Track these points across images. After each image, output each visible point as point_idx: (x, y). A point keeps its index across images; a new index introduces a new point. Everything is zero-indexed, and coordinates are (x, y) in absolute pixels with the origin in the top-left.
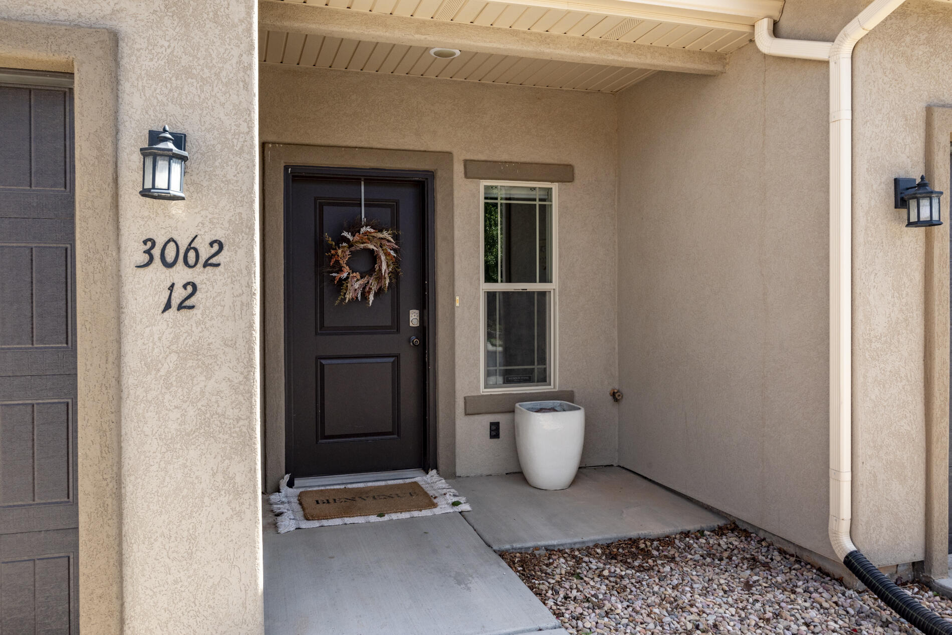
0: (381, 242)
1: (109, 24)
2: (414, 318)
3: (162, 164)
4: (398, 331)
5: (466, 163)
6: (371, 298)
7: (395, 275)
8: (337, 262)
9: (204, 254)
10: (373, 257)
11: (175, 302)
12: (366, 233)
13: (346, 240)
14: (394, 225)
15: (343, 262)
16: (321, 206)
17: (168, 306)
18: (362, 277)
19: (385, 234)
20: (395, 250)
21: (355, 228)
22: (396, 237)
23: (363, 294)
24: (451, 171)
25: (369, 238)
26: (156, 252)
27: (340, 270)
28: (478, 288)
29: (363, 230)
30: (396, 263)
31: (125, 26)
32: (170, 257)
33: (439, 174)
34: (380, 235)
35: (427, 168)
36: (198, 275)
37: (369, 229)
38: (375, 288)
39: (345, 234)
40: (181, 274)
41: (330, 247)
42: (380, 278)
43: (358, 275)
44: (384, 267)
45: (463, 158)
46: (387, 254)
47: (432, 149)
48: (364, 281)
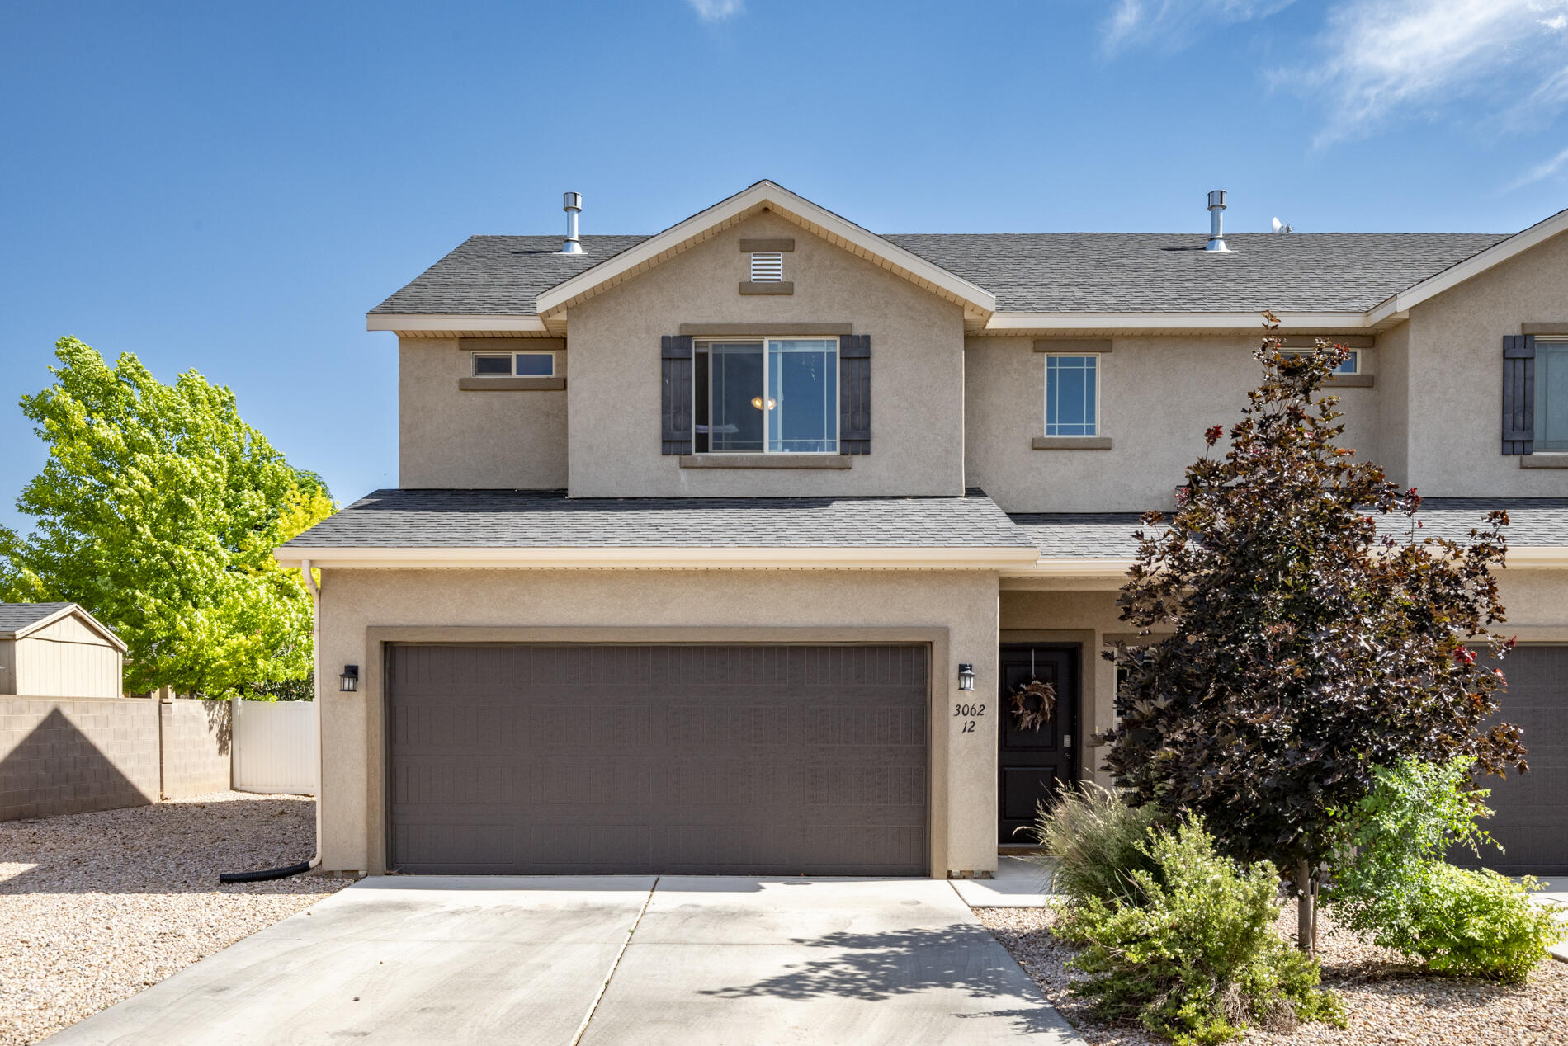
0: (1045, 691)
1: (945, 625)
2: (1067, 741)
3: (967, 679)
4: (1056, 748)
5: (1104, 635)
6: (1038, 727)
7: (1053, 711)
8: (1016, 704)
9: (978, 710)
10: (1039, 701)
11: (967, 729)
12: (1035, 685)
13: (1022, 689)
14: (1054, 679)
15: (1020, 704)
16: (1006, 666)
17: (964, 730)
18: (1032, 713)
19: (1048, 685)
20: (1055, 696)
21: (1028, 681)
22: (1055, 687)
23: (1032, 724)
24: (1094, 639)
25: (1037, 687)
26: (961, 710)
27: (1018, 709)
28: (1111, 721)
29: (1033, 683)
30: (1055, 704)
31: (950, 625)
32: (966, 711)
33: (1085, 644)
34: (1045, 686)
35: (1078, 641)
36: (975, 718)
37: (1037, 682)
38: (1040, 720)
39: (1022, 686)
40: (969, 718)
41: (1012, 694)
42: (1044, 714)
43: (1029, 712)
44: (1047, 707)
45: (1101, 632)
46: (1049, 698)
47: (1081, 627)
48: (1033, 715)
